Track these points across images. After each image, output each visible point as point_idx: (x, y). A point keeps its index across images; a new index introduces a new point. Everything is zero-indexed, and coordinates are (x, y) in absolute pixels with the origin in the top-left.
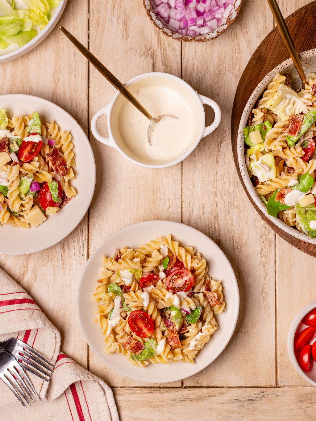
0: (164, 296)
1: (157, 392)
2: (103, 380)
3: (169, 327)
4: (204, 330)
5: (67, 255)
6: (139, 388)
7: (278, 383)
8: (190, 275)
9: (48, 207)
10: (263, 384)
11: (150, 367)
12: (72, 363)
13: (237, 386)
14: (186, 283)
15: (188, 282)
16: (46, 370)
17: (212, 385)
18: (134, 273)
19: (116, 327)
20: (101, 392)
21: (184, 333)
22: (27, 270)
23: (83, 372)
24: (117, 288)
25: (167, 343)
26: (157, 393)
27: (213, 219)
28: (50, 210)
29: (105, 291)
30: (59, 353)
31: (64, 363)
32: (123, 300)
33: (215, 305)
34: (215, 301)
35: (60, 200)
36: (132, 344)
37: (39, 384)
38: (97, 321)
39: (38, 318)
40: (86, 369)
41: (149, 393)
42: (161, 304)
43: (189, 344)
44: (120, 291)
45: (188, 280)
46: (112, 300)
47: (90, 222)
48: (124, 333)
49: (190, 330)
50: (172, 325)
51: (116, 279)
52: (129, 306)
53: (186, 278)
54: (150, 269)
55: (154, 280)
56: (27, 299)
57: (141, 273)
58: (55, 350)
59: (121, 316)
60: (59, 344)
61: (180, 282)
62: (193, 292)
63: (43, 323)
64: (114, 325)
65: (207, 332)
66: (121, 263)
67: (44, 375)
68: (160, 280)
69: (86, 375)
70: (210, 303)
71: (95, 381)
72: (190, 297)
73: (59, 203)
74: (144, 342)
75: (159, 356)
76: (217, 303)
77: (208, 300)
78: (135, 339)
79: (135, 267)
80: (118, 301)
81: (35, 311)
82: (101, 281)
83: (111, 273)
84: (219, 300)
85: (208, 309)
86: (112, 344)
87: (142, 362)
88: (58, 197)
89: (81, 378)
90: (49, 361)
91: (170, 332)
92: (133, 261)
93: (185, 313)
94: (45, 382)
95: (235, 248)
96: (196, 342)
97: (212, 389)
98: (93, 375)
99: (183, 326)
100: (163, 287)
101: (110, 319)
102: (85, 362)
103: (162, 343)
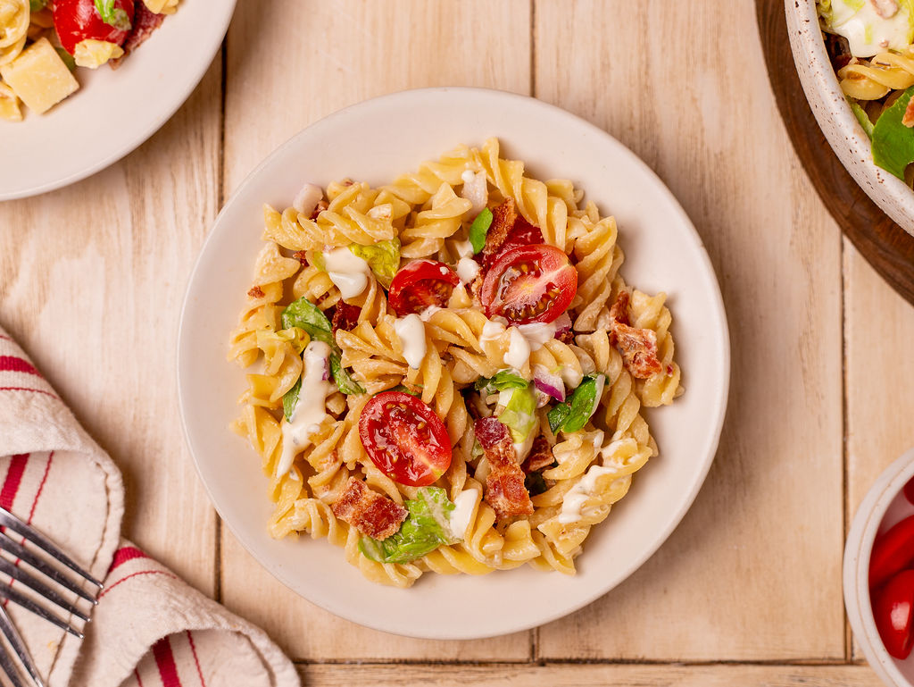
0: (476, 335)
1: (448, 679)
2: (264, 634)
3: (491, 445)
4: (609, 458)
5: (150, 219)
6: (389, 663)
7: (852, 648)
8: (565, 266)
9: (82, 40)
10: (802, 650)
11: (424, 589)
12: (162, 576)
13: (716, 658)
14: (552, 295)
15: (556, 290)
16: (71, 596)
17: (631, 655)
18: (373, 259)
19: (311, 447)
20: (258, 674)
21: (543, 469)
22: (17, 269)
23: (197, 605)
24: (313, 317)
25: (485, 501)
26: (449, 682)
27: (635, 103)
28: (91, 52)
29: (273, 324)
30: (120, 543)
31: (132, 573)
32: (335, 354)
33: (648, 373)
34: (648, 359)
35: (122, 18)
36: (364, 502)
37: (49, 645)
38: (244, 428)
39: (45, 419)
40: (208, 597)
41: (421, 683)
42: (463, 366)
43: (560, 505)
44: (326, 325)
45: (556, 284)
46: (297, 353)
47: (229, 110)
48: (338, 465)
49: (562, 459)
50: (502, 436)
51: (312, 283)
52: (354, 377)
53: (549, 276)
54: (426, 249)
55: (439, 286)
56: (11, 358)
57: (395, 262)
58: (105, 530)
59: (328, 411)
60: (118, 512)
61: (530, 291)
62: (572, 329)
63: (60, 432)
64: (304, 442)
65: (620, 465)
66: (329, 224)
67: (63, 614)
68: (460, 287)
69: (208, 613)
70: (632, 368)
71: (239, 633)
72: (566, 342)
73: (120, 29)
74: (405, 498)
75: (457, 548)
76: (654, 364)
77: (624, 357)
78: (373, 487)
79: (377, 233)
80: (316, 356)
81: (38, 395)
82: (258, 292)
83: (292, 265)
84: (660, 355)
85: (625, 386)
86: (297, 504)
87: (398, 566)
88: (115, 7)
89: (188, 623)
90: (84, 567)
91: (497, 462)
92: (369, 216)
93: (546, 397)
94: (70, 636)
95: (709, 200)
96: (581, 499)
97: (632, 669)
98: (233, 617)
99: (539, 446)
100: (470, 307)
101: (291, 418)
102: (208, 577)
103: (466, 500)
